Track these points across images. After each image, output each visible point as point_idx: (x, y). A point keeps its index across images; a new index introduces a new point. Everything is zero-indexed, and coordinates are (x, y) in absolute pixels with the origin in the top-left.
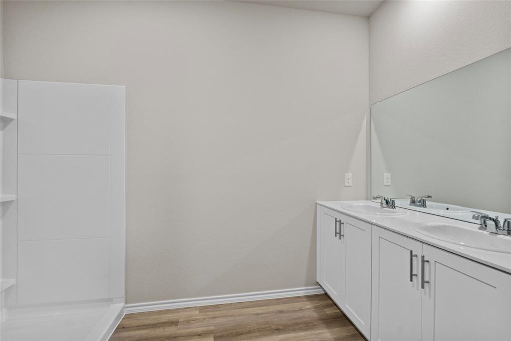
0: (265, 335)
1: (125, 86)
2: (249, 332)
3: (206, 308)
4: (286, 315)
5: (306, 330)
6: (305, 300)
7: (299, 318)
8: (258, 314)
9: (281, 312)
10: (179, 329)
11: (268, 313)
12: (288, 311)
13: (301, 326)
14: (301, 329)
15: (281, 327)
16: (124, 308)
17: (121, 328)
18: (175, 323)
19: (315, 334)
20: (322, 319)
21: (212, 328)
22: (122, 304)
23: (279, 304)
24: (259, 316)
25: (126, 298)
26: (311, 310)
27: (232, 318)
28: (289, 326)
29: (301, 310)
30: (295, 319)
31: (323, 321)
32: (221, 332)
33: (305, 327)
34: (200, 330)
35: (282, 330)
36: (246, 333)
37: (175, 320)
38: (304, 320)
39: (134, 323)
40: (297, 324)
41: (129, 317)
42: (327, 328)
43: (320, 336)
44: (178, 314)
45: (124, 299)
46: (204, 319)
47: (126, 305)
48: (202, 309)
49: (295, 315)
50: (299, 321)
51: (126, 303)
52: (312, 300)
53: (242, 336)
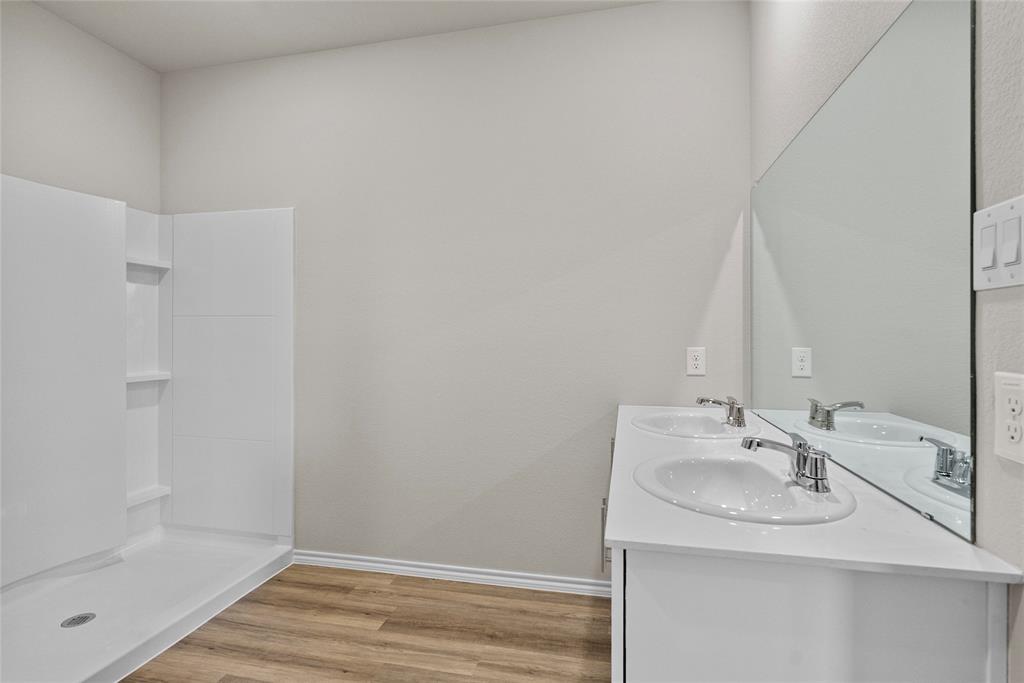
0: (463, 639)
1: (292, 208)
2: (444, 628)
3: (407, 580)
4: (530, 619)
5: (541, 649)
6: (587, 602)
7: (545, 629)
8: (480, 606)
9: (524, 612)
10: (346, 599)
11: (498, 608)
12: (538, 613)
13: (539, 641)
14: (534, 647)
15: (501, 634)
16: (289, 553)
17: (277, 580)
18: (345, 590)
19: (553, 660)
20: (589, 642)
21: (393, 609)
22: (290, 547)
23: (530, 600)
24: (480, 610)
25: (295, 539)
26: (583, 622)
27: (432, 603)
28: (517, 636)
29: (563, 617)
30: (539, 629)
31: (586, 645)
32: (402, 617)
33: (545, 644)
34: (372, 606)
35: (501, 638)
36: (438, 628)
37: (349, 586)
38: (554, 634)
39: (296, 577)
40: (533, 637)
41: (296, 568)
42: (586, 657)
43: (559, 665)
44: (360, 579)
45: (291, 540)
46: (391, 594)
47: (295, 551)
48: (399, 580)
49: (541, 623)
50: (543, 633)
51: (296, 546)
52: (600, 607)
53: (428, 631)
